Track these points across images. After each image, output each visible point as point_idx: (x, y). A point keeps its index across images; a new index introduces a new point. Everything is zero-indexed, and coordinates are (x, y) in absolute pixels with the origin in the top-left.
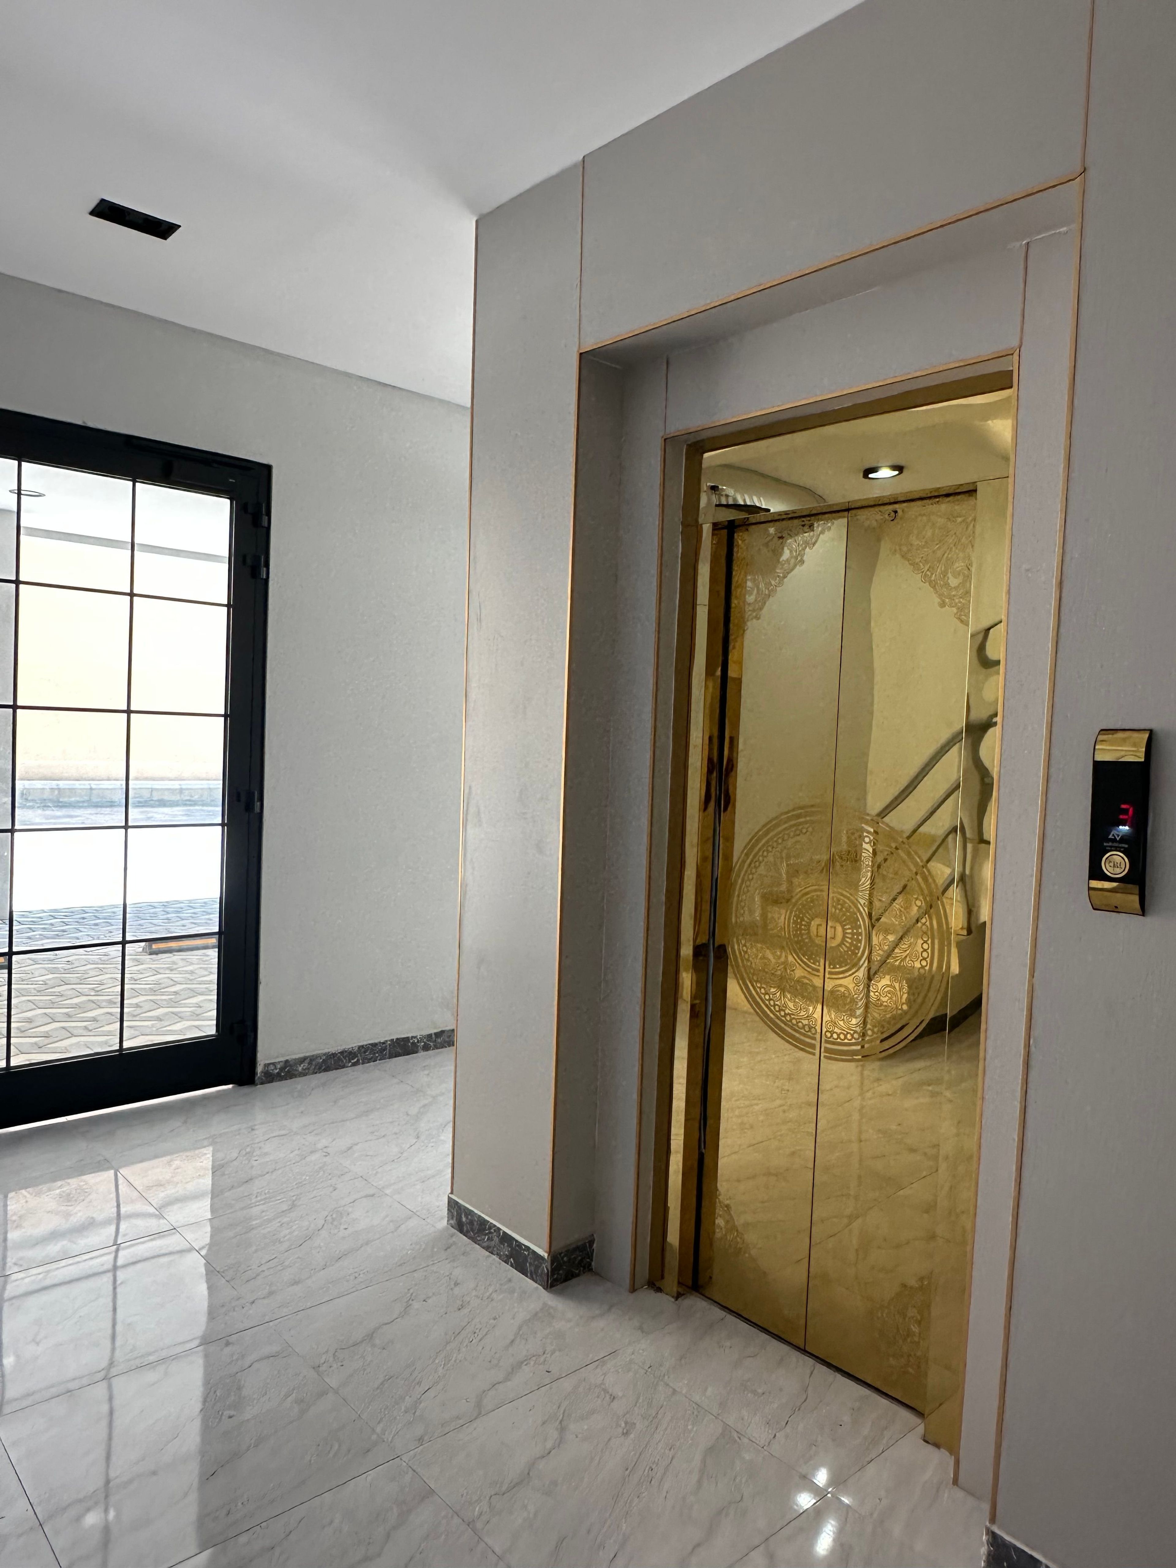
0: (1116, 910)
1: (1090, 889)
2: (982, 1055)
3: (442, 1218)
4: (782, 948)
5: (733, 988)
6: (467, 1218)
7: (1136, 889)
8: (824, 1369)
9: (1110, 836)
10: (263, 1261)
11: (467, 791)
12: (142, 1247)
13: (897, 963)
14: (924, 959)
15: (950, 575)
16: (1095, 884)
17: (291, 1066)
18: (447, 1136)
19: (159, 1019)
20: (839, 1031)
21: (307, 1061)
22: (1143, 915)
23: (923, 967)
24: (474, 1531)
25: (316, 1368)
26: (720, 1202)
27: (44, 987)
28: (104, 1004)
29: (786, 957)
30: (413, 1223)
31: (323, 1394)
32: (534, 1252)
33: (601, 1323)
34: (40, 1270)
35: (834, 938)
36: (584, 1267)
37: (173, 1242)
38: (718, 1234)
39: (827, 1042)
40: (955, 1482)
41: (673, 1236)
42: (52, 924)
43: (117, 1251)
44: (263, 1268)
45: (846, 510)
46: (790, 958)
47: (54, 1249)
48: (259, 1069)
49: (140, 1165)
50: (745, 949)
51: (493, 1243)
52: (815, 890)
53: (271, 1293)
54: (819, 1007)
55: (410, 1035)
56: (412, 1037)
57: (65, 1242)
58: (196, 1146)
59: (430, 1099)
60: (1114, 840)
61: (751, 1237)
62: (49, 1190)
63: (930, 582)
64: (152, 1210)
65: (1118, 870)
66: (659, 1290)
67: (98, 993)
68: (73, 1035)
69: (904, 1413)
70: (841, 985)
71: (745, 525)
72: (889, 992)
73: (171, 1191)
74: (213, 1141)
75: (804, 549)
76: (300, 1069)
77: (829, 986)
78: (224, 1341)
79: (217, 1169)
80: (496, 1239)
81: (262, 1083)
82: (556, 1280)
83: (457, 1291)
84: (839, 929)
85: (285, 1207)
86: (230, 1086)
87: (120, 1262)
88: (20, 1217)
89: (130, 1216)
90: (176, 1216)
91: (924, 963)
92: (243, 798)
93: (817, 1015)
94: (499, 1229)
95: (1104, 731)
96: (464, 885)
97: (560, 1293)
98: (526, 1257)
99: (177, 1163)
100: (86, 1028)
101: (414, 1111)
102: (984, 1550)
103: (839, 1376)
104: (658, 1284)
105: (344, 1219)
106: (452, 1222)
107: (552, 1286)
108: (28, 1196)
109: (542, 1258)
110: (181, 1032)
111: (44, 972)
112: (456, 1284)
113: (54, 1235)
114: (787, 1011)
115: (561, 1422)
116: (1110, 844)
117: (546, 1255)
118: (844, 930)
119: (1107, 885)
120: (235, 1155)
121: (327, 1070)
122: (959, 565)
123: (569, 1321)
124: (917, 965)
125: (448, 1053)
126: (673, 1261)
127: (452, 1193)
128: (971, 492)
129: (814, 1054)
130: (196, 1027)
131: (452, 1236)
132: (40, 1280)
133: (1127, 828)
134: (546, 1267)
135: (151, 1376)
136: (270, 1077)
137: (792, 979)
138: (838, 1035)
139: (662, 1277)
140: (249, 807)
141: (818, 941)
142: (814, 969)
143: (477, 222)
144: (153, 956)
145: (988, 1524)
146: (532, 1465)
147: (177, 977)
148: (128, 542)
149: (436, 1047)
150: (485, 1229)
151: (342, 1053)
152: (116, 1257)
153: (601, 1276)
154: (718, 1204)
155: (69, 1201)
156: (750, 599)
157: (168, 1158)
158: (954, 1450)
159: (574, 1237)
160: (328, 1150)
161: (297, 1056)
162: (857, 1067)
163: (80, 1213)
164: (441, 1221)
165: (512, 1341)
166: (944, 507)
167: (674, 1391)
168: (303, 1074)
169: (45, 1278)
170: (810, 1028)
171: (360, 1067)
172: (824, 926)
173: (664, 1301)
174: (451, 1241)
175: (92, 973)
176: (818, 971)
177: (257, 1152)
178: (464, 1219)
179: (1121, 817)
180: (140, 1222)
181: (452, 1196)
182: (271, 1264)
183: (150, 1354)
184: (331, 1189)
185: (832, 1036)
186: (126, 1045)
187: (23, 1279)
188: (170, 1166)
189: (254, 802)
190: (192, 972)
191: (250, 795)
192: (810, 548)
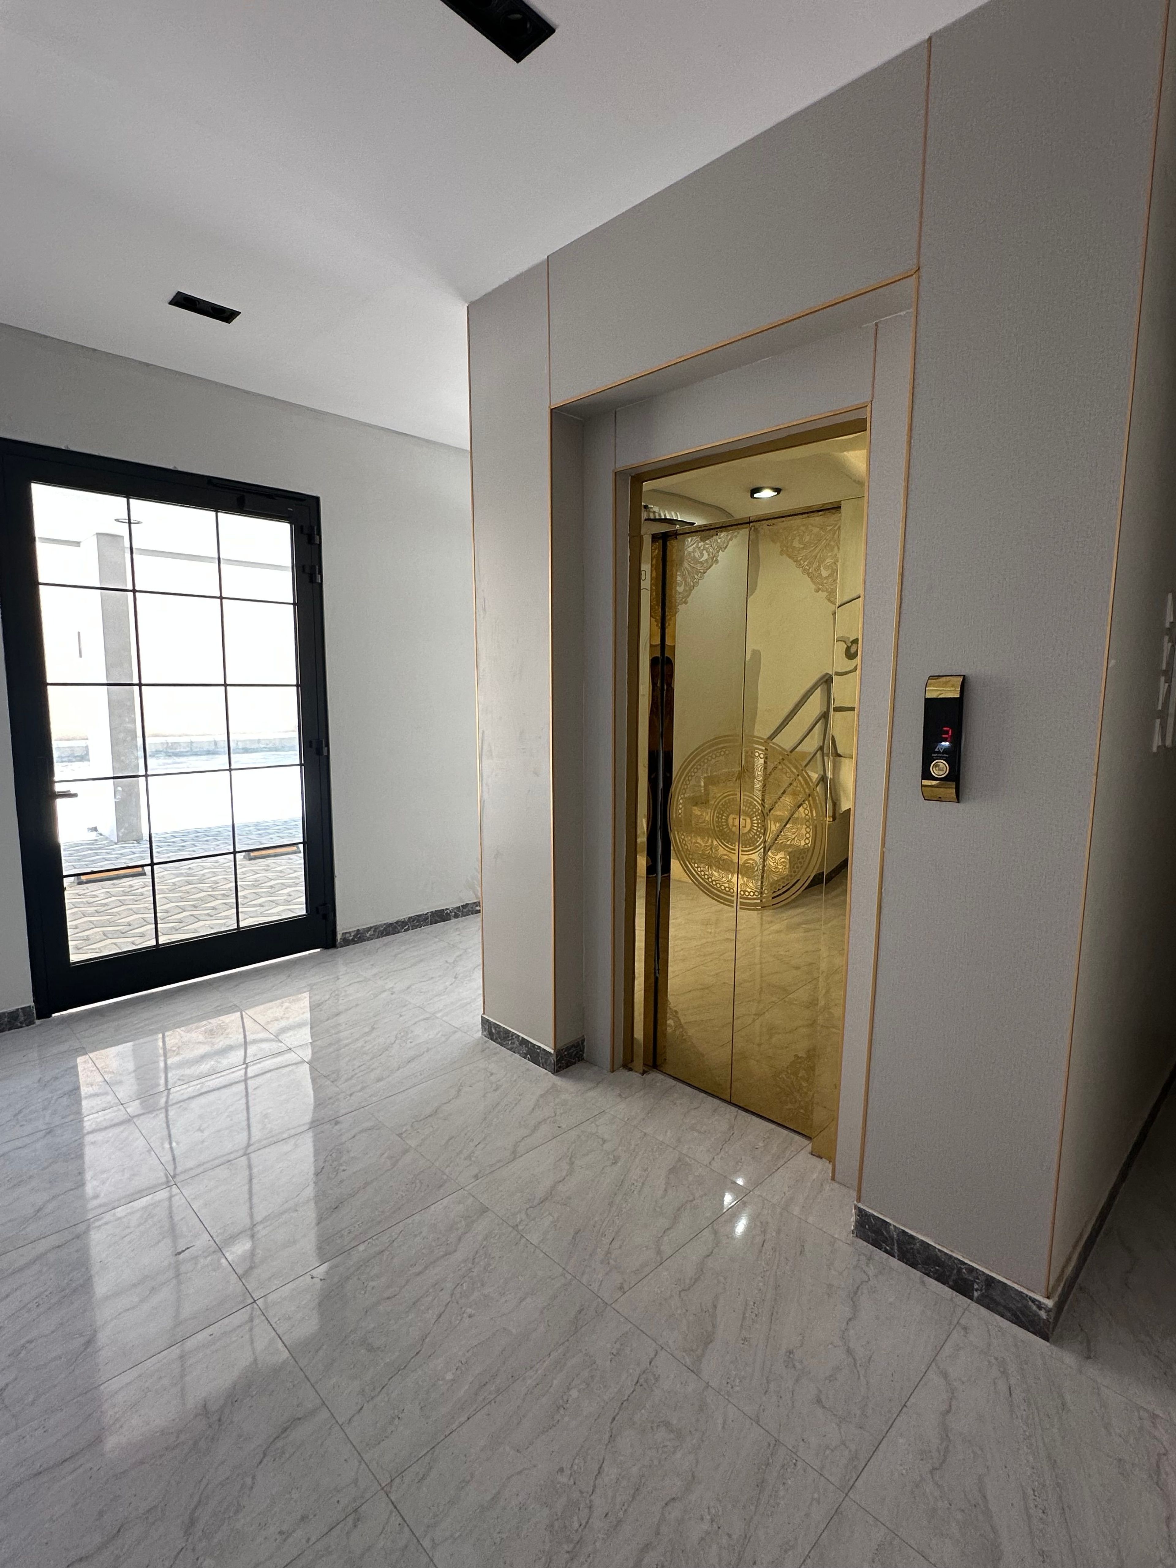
0: (940, 800)
1: (922, 786)
2: (848, 900)
3: (478, 1031)
4: (709, 836)
5: (675, 865)
6: (496, 1030)
7: (953, 785)
8: (744, 1113)
9: (937, 750)
10: (356, 1067)
11: (481, 735)
12: (268, 1062)
13: (789, 843)
14: (807, 838)
15: (822, 568)
16: (925, 782)
17: (361, 933)
18: (478, 974)
19: (261, 905)
20: (749, 890)
21: (373, 930)
22: (958, 802)
23: (807, 844)
24: (517, 1231)
25: (400, 1135)
26: (670, 1009)
27: (174, 887)
28: (220, 897)
29: (712, 842)
30: (458, 1035)
31: (405, 1152)
32: (544, 1050)
33: (591, 1094)
34: (198, 1082)
35: (745, 827)
36: (578, 1058)
37: (290, 1057)
38: (669, 1030)
39: (741, 898)
40: (833, 1179)
41: (639, 1033)
42: (174, 842)
43: (246, 1068)
44: (357, 1071)
45: (747, 523)
46: (715, 843)
47: (205, 1067)
48: (339, 937)
49: (262, 1007)
50: (683, 837)
51: (515, 1046)
52: (732, 795)
53: (363, 1088)
54: (736, 875)
55: (444, 908)
56: (447, 909)
57: (213, 1063)
58: (300, 991)
59: (461, 952)
60: (939, 752)
61: (691, 1032)
62: (197, 1028)
63: (808, 574)
64: (272, 1037)
65: (941, 773)
66: (630, 1069)
67: (214, 889)
68: (199, 920)
69: (797, 1138)
70: (751, 859)
71: (675, 534)
72: (783, 862)
73: (283, 1023)
74: (311, 988)
75: (718, 552)
76: (368, 935)
77: (743, 858)
78: (333, 1122)
79: (314, 1007)
80: (517, 1043)
81: (341, 947)
82: (560, 1067)
83: (493, 1078)
84: (748, 821)
85: (367, 1030)
86: (319, 950)
87: (250, 1074)
88: (178, 1048)
89: (255, 1042)
90: (290, 1039)
91: (807, 841)
92: (314, 745)
93: (734, 880)
94: (519, 1036)
95: (931, 677)
96: (483, 802)
97: (561, 1076)
98: (538, 1054)
99: (286, 1004)
100: (208, 914)
101: (451, 960)
102: (853, 1219)
103: (754, 1117)
104: (630, 1066)
105: (410, 1035)
106: (485, 1033)
107: (557, 1071)
108: (182, 1033)
109: (550, 1053)
110: (278, 914)
111: (172, 876)
112: (492, 1074)
113: (203, 1057)
114: (713, 878)
115: (570, 1158)
116: (936, 755)
117: (552, 1051)
118: (752, 821)
119: (934, 783)
120: (328, 997)
121: (388, 934)
122: (829, 561)
123: (572, 1093)
124: (803, 843)
125: (477, 918)
126: (639, 1051)
127: (484, 1014)
128: (836, 508)
129: (733, 907)
130: (289, 910)
131: (486, 1042)
132: (198, 1090)
133: (947, 743)
134: (553, 1059)
135: (286, 1147)
136: (347, 942)
137: (716, 857)
138: (749, 893)
139: (632, 1061)
140: (319, 752)
141: (734, 829)
142: (731, 849)
143: (468, 307)
144: (252, 862)
145: (855, 1202)
146: (553, 1187)
147: (270, 875)
148: (215, 558)
149: (463, 916)
150: (508, 1037)
151: (397, 922)
152: (246, 1073)
153: (592, 1063)
154: (668, 1011)
155: (212, 1035)
156: (680, 589)
157: (280, 1001)
158: (831, 1160)
159: (570, 1038)
160: (394, 990)
161: (365, 927)
162: (758, 914)
163: (221, 1042)
164: (478, 1033)
165: (533, 1109)
166: (817, 519)
167: (645, 1134)
168: (369, 939)
169: (202, 1087)
170: (730, 889)
171: (410, 931)
172: (738, 819)
173: (635, 1076)
174: (485, 1047)
175: (210, 875)
176: (734, 850)
177: (343, 994)
178: (494, 1031)
179: (944, 736)
180: (264, 1045)
181: (484, 1016)
182: (362, 1068)
183: (283, 1133)
184: (398, 1016)
185: (744, 894)
186: (242, 925)
187: (186, 1088)
188: (282, 1006)
189: (322, 747)
190: (281, 872)
191: (319, 742)
192: (723, 551)
